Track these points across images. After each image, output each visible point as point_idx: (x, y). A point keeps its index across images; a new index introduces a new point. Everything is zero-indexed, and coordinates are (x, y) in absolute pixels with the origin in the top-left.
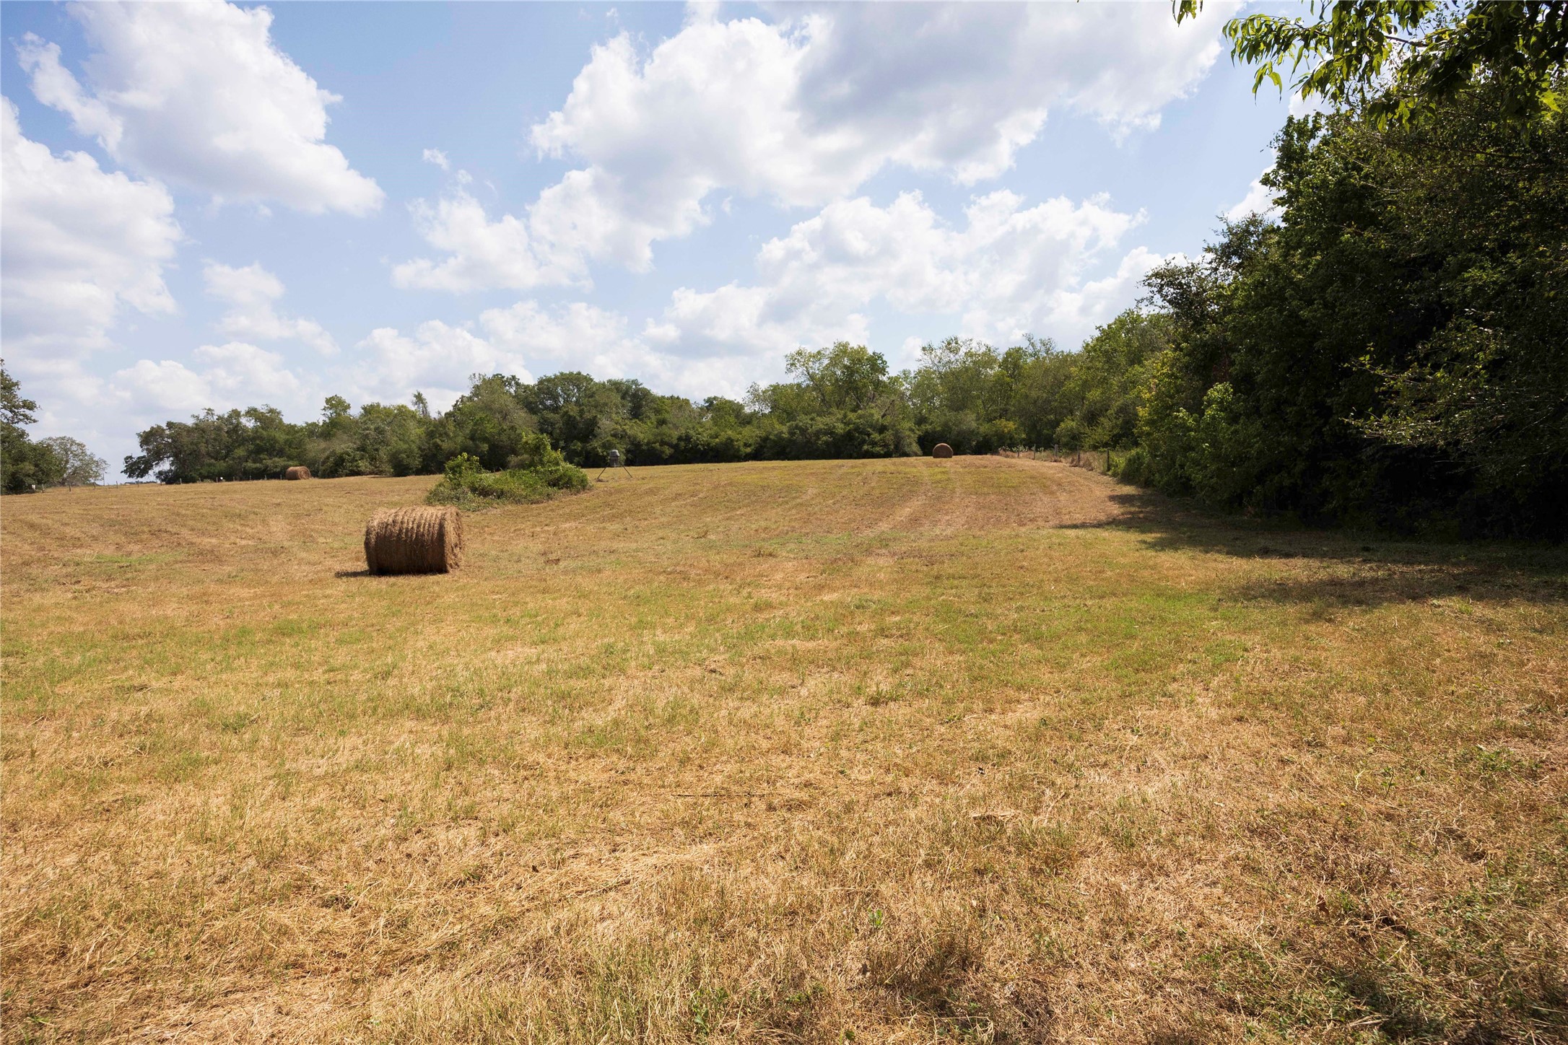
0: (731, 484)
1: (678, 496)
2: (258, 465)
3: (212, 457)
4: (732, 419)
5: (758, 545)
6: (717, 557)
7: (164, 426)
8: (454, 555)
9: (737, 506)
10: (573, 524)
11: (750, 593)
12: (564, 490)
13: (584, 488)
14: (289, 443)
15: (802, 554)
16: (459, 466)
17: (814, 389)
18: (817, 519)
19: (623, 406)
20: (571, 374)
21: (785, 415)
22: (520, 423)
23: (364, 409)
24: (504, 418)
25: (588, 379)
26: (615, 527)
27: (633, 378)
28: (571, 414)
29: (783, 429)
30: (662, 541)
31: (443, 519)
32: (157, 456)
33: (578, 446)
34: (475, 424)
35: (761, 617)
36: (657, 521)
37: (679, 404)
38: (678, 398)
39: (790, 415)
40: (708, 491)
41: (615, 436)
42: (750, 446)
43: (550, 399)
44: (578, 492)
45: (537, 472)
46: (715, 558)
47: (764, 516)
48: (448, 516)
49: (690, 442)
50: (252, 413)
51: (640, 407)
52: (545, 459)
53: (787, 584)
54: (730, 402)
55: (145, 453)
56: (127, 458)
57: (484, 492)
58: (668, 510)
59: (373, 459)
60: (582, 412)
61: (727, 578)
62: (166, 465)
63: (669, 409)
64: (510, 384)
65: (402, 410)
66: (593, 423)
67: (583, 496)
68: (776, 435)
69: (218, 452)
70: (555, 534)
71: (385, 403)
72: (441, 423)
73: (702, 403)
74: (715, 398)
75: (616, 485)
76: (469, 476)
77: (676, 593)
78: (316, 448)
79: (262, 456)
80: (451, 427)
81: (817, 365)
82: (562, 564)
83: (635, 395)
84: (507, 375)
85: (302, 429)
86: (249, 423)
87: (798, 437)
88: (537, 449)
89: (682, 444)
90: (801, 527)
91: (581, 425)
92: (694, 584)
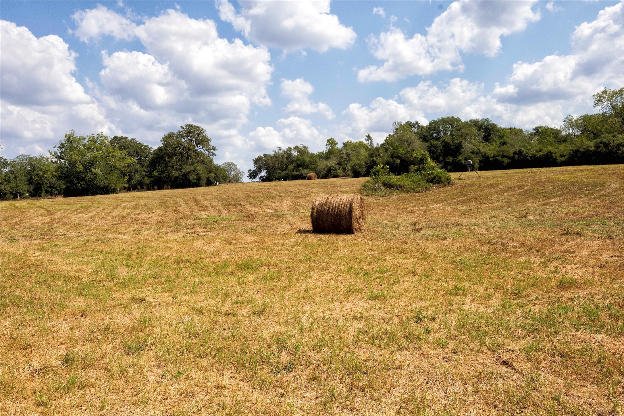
0: (548, 181)
1: (509, 189)
2: (298, 173)
3: (280, 170)
4: (552, 140)
5: (567, 226)
6: (533, 233)
7: (262, 156)
8: (358, 223)
9: (552, 196)
10: (438, 206)
11: (556, 267)
12: (436, 185)
13: (448, 183)
14: (311, 162)
15: (605, 235)
16: (378, 171)
17: (616, 116)
18: (618, 206)
19: (479, 135)
20: (448, 118)
21: (592, 135)
22: (418, 147)
23: (344, 144)
24: (409, 145)
25: (458, 120)
26: (464, 208)
27: (485, 118)
28: (447, 141)
29: (591, 145)
30: (493, 219)
31: (352, 201)
32: (260, 169)
33: (450, 159)
34: (394, 149)
35: (566, 295)
36: (493, 205)
37: (516, 132)
38: (515, 129)
39: (596, 134)
40: (531, 185)
41: (473, 153)
42: (565, 156)
43: (435, 133)
44: (445, 186)
45: (421, 174)
46: (530, 234)
47: (574, 203)
48: (355, 200)
49: (522, 155)
50: (296, 148)
51: (489, 134)
52: (426, 167)
53: (592, 262)
54: (551, 129)
55: (255, 168)
56: (249, 171)
57: (390, 186)
58: (501, 198)
59: (344, 169)
60: (453, 139)
61: (538, 251)
62: (263, 173)
63: (508, 136)
64: (414, 126)
65: (361, 143)
66: (460, 145)
67: (448, 188)
68: (585, 149)
69: (283, 167)
70: (425, 212)
71: (353, 141)
72: (377, 149)
73: (531, 131)
74: (540, 127)
75: (469, 181)
76: (383, 177)
77: (493, 262)
78: (322, 165)
79: (299, 169)
80: (382, 151)
81: (619, 99)
82: (423, 232)
83: (486, 128)
84: (413, 121)
85: (317, 155)
86: (295, 153)
87: (602, 149)
88: (422, 161)
89: (516, 156)
90: (604, 213)
91: (453, 147)
92: (509, 254)
